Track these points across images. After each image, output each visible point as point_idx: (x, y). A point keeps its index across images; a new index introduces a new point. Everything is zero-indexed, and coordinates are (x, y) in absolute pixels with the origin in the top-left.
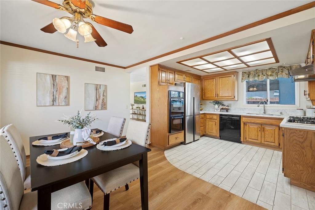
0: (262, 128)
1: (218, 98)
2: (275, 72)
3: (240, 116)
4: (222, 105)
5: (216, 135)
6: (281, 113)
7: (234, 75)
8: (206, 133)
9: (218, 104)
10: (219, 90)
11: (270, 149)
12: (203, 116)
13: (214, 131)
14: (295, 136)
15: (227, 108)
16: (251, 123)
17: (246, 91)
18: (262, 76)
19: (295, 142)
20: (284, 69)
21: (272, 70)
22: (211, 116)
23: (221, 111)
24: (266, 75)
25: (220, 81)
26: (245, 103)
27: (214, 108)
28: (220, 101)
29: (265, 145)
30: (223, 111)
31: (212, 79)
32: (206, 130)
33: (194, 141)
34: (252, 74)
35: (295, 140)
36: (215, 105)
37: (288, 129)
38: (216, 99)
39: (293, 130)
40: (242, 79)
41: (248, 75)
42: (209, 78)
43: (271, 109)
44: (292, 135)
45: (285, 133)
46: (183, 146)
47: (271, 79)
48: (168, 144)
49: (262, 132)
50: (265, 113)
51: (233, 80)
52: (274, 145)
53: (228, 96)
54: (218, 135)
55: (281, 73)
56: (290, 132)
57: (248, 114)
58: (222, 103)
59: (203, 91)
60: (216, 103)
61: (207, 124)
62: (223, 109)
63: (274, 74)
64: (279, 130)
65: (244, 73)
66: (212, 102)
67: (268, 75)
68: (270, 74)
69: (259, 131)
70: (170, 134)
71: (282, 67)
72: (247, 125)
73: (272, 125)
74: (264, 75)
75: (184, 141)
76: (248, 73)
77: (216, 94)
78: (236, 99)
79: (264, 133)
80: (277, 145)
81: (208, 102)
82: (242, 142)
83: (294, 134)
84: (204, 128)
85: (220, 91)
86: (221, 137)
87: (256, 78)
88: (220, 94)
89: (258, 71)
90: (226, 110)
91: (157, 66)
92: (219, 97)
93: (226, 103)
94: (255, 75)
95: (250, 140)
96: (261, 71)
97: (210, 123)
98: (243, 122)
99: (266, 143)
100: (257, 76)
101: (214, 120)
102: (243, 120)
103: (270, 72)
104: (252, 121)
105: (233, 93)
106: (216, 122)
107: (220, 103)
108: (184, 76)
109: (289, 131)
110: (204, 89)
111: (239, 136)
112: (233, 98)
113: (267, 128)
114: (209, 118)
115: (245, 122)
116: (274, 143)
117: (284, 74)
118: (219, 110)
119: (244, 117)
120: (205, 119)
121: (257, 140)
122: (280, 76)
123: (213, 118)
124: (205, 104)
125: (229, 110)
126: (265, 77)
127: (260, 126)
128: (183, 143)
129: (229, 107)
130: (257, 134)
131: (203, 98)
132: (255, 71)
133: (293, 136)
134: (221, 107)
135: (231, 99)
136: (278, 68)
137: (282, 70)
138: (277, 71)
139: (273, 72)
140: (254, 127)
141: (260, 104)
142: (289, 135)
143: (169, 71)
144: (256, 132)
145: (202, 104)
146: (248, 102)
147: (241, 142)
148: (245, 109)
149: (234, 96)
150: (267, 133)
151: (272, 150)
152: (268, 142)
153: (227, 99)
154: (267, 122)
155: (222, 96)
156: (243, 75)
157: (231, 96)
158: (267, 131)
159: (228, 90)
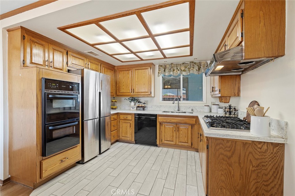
0: (177, 128)
1: (134, 94)
2: (187, 68)
3: (156, 114)
4: (138, 102)
5: (131, 139)
6: (192, 110)
7: (151, 68)
8: (120, 138)
9: (134, 101)
10: (135, 85)
11: (184, 150)
12: (115, 117)
13: (129, 135)
14: (221, 148)
15: (143, 105)
16: (166, 122)
17: (162, 89)
18: (177, 71)
19: (221, 156)
20: (195, 65)
21: (185, 65)
22: (125, 116)
23: (137, 110)
24: (180, 69)
25: (136, 73)
26: (162, 100)
27: (130, 106)
28: (136, 97)
29: (179, 146)
30: (140, 109)
31: (128, 70)
32: (119, 134)
33: (100, 153)
34: (168, 68)
35: (222, 154)
36: (131, 103)
37: (213, 138)
38: (132, 95)
39: (219, 139)
40: (159, 73)
41: (164, 69)
42: (124, 69)
43: (184, 106)
44: (218, 147)
45: (210, 145)
46: (80, 166)
47: (184, 75)
48: (41, 178)
49: (177, 132)
50: (179, 111)
51: (150, 73)
52: (187, 146)
53: (144, 91)
54: (133, 140)
55: (192, 68)
56: (216, 144)
57: (164, 112)
58: (139, 99)
59: (118, 85)
60: (132, 100)
61: (121, 126)
62: (139, 106)
63: (187, 69)
64: (192, 128)
65: (160, 66)
66: (127, 98)
67: (182, 70)
68: (183, 69)
69: (174, 131)
70: (44, 158)
71: (193, 63)
72: (163, 125)
73: (186, 123)
74: (179, 70)
75: (81, 159)
76: (164, 67)
77: (131, 89)
78: (153, 95)
79: (179, 133)
80: (190, 145)
81: (123, 98)
82: (158, 145)
83: (221, 146)
84: (117, 132)
85: (137, 86)
86: (137, 141)
87: (171, 73)
88: (136, 89)
89: (173, 65)
90: (143, 108)
91: (20, 30)
92: (135, 92)
93: (142, 100)
94: (170, 69)
95: (166, 142)
96: (176, 65)
97: (124, 125)
98: (159, 122)
99: (180, 144)
100: (172, 70)
101: (129, 121)
102: (159, 119)
103: (184, 67)
104: (168, 121)
105: (149, 88)
106: (131, 123)
107: (137, 100)
108: (86, 61)
109: (214, 142)
110: (118, 82)
111: (155, 138)
112: (150, 94)
113: (182, 127)
114: (123, 118)
115: (161, 122)
116: (187, 143)
117: (195, 70)
118: (135, 109)
119: (160, 116)
120: (118, 120)
121: (173, 141)
122: (191, 72)
123: (128, 119)
124: (120, 101)
125: (145, 108)
126: (179, 72)
127: (175, 126)
128: (81, 162)
129: (146, 105)
130: (172, 134)
131: (117, 94)
132: (170, 65)
133: (219, 149)
134: (137, 104)
135: (147, 95)
136: (190, 64)
137: (193, 66)
138: (189, 67)
139: (186, 67)
140: (170, 126)
141: (175, 101)
142: (214, 147)
143: (51, 47)
144: (171, 133)
145: (116, 101)
146: (164, 98)
147: (156, 146)
148: (161, 106)
149: (151, 92)
150: (181, 133)
151: (186, 150)
152: (182, 142)
153: (143, 95)
154: (181, 121)
155: (138, 92)
156: (159, 68)
157: (147, 91)
158: (182, 130)
159: (144, 84)
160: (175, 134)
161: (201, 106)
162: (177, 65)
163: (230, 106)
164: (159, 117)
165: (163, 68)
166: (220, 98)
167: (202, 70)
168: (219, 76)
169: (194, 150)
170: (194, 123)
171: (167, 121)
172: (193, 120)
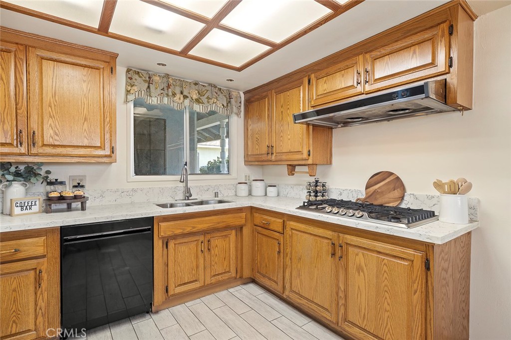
1: (34, 151)
2: (206, 96)
3: (153, 217)
6: (217, 194)
7: (112, 68)
9: (26, 178)
15: (78, 192)
18: (180, 99)
20: (219, 93)
21: (200, 89)
24: (189, 95)
40: (128, 91)
41: (146, 84)
43: (197, 187)
49: (206, 253)
51: (108, 87)
52: (228, 279)
55: (215, 100)
60: (17, 175)
63: (204, 99)
65: (133, 72)
67: (192, 99)
68: (195, 97)
69: (199, 253)
71: (217, 89)
72: (171, 245)
74: (185, 97)
76: (148, 79)
77: (20, 132)
82: (153, 310)
85: (48, 122)
89: (170, 80)
92: (38, 144)
94: (163, 88)
95: (178, 289)
96: (179, 83)
99: (214, 280)
105: (107, 136)
106: (43, 268)
112: (109, 153)
116: (229, 272)
121: (197, 281)
123: (23, 255)
127: (203, 239)
130: (195, 264)
132: (163, 77)
135: (99, 157)
136: (210, 88)
137: (216, 95)
139: (202, 94)
144: (193, 259)
148: (134, 190)
149: (113, 148)
150: (216, 251)
151: (223, 290)
152: (218, 275)
153: (80, 156)
154: (219, 223)
155: (57, 143)
156: (131, 79)
157: (99, 145)
158: (217, 246)
159: (85, 119)
160: (201, 261)
161: (229, 185)
162: (182, 83)
163: (317, 182)
164: (163, 225)
165: (145, 81)
166: (290, 167)
167: (234, 107)
168: (308, 124)
169: (239, 283)
170: (243, 221)
171: (186, 231)
172: (240, 217)
